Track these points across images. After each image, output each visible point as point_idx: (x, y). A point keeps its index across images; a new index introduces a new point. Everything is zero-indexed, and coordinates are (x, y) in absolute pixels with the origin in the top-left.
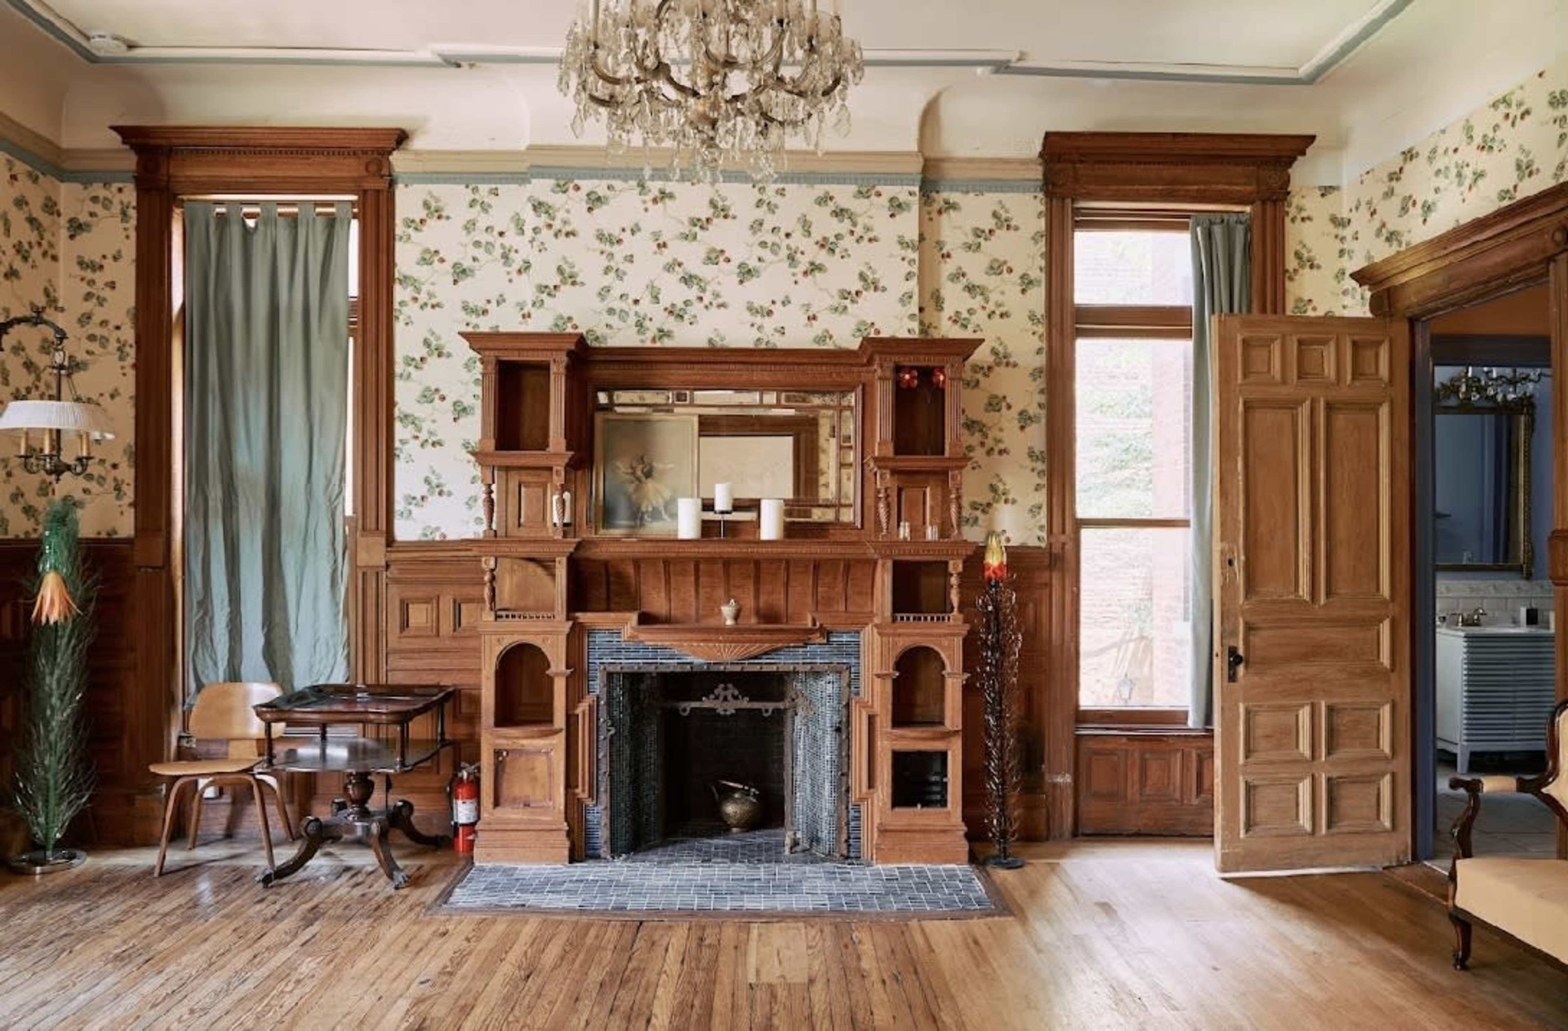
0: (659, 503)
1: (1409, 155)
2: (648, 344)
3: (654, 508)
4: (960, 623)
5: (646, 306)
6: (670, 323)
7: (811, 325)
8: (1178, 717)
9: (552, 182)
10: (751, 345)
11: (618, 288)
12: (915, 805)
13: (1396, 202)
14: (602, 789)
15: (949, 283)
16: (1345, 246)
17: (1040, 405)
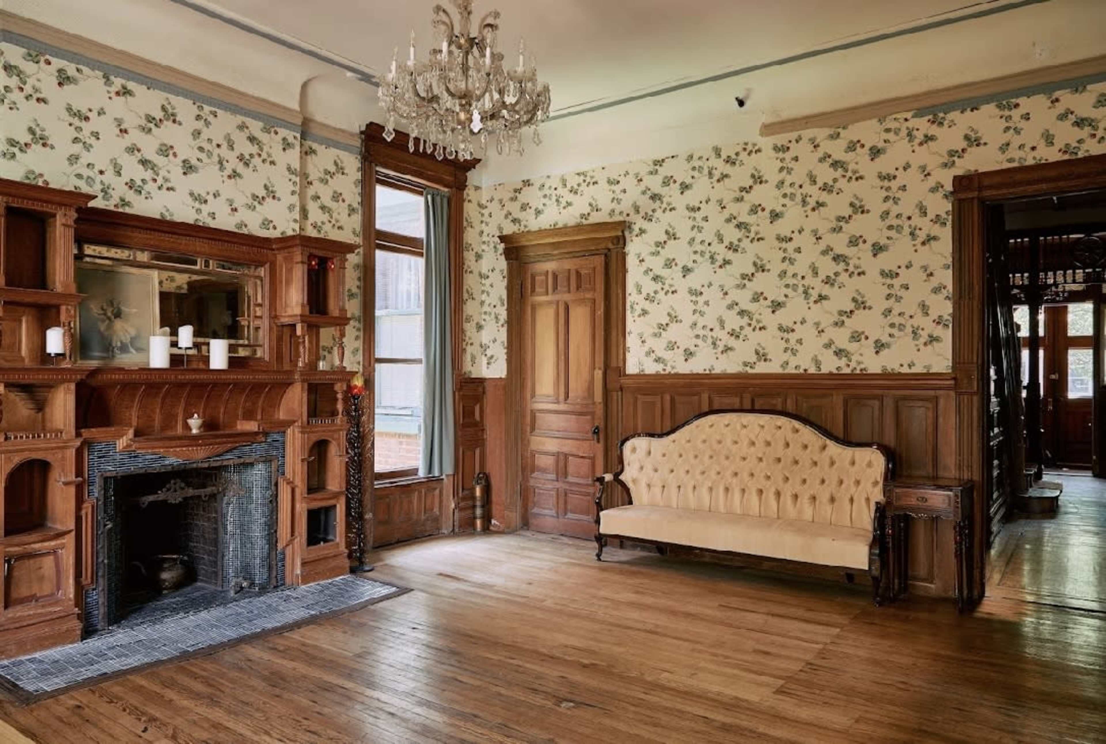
0: (127, 339)
1: (527, 183)
2: (112, 208)
3: (121, 342)
4: (345, 423)
5: (109, 177)
6: (130, 196)
7: (234, 215)
8: (415, 471)
9: (24, 51)
10: (192, 222)
11: (86, 158)
12: (319, 543)
13: (517, 205)
14: (100, 574)
15: (312, 202)
16: (484, 219)
17: (358, 287)
